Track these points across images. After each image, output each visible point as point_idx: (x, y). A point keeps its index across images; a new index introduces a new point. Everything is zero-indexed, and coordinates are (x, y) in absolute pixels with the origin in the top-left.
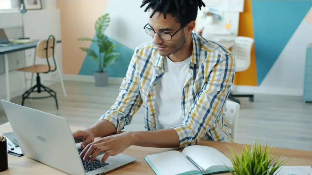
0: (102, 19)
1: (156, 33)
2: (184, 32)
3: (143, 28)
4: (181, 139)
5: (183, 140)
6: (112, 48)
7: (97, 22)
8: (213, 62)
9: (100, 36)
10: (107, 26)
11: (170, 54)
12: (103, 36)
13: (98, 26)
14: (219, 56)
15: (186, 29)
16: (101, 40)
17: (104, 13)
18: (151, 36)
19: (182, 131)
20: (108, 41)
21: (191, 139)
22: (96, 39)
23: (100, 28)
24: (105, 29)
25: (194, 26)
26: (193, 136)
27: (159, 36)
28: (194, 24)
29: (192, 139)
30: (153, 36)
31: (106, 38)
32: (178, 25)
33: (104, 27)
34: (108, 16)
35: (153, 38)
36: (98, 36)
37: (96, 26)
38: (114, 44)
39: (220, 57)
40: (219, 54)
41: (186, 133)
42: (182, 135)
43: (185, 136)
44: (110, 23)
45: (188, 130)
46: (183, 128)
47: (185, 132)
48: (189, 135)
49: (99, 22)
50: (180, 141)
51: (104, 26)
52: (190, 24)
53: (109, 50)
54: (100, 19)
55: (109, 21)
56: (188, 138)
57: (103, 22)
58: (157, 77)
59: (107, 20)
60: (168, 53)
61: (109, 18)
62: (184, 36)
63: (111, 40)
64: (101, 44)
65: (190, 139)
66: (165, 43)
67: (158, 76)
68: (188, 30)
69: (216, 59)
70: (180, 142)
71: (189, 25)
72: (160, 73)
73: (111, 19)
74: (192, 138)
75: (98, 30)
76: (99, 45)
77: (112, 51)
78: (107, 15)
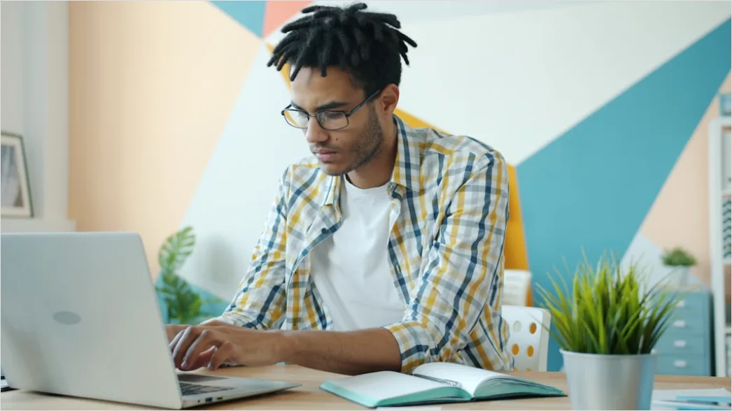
0: (175, 240)
1: (311, 119)
2: (374, 109)
3: (280, 114)
4: (403, 350)
5: (409, 353)
6: (200, 305)
7: (164, 247)
8: (458, 171)
9: (171, 278)
10: (188, 253)
11: (350, 170)
12: (176, 280)
13: (166, 255)
14: (472, 157)
15: (378, 104)
16: (172, 289)
17: (180, 227)
18: (301, 130)
19: (406, 332)
20: (189, 292)
21: (428, 352)
22: (161, 285)
23: (170, 261)
24: (182, 262)
25: (395, 95)
26: (433, 346)
27: (320, 123)
28: (397, 93)
29: (431, 354)
30: (305, 129)
31: (185, 284)
32: (360, 94)
33: (180, 258)
34: (190, 233)
35: (305, 133)
36: (165, 279)
37: (160, 256)
38: (202, 298)
39: (474, 160)
40: (471, 153)
41: (415, 335)
42: (405, 339)
43: (412, 344)
44: (195, 249)
45: (418, 329)
46: (407, 326)
47: (412, 333)
48: (423, 342)
49: (169, 246)
50: (401, 355)
51: (180, 254)
52: (388, 91)
53: (191, 313)
54: (170, 240)
55: (191, 244)
56: (419, 348)
57: (179, 245)
58: (324, 230)
59: (189, 241)
60: (343, 167)
61: (193, 237)
62: (377, 121)
63: (195, 290)
64: (173, 297)
65: (425, 351)
66: (334, 142)
67: (327, 228)
68: (384, 106)
69: (464, 164)
70: (402, 357)
71: (384, 94)
72: (333, 222)
73: (198, 240)
74: (431, 350)
75: (166, 265)
76: (168, 300)
77: (197, 314)
78: (188, 229)
